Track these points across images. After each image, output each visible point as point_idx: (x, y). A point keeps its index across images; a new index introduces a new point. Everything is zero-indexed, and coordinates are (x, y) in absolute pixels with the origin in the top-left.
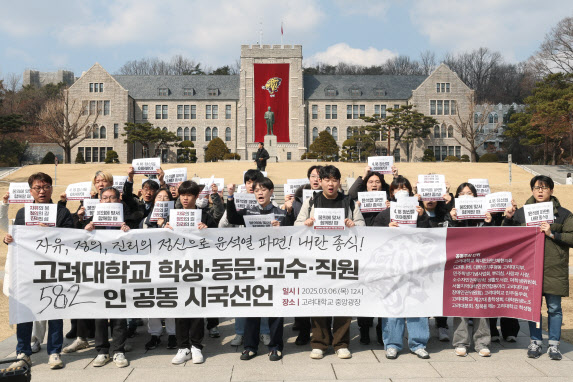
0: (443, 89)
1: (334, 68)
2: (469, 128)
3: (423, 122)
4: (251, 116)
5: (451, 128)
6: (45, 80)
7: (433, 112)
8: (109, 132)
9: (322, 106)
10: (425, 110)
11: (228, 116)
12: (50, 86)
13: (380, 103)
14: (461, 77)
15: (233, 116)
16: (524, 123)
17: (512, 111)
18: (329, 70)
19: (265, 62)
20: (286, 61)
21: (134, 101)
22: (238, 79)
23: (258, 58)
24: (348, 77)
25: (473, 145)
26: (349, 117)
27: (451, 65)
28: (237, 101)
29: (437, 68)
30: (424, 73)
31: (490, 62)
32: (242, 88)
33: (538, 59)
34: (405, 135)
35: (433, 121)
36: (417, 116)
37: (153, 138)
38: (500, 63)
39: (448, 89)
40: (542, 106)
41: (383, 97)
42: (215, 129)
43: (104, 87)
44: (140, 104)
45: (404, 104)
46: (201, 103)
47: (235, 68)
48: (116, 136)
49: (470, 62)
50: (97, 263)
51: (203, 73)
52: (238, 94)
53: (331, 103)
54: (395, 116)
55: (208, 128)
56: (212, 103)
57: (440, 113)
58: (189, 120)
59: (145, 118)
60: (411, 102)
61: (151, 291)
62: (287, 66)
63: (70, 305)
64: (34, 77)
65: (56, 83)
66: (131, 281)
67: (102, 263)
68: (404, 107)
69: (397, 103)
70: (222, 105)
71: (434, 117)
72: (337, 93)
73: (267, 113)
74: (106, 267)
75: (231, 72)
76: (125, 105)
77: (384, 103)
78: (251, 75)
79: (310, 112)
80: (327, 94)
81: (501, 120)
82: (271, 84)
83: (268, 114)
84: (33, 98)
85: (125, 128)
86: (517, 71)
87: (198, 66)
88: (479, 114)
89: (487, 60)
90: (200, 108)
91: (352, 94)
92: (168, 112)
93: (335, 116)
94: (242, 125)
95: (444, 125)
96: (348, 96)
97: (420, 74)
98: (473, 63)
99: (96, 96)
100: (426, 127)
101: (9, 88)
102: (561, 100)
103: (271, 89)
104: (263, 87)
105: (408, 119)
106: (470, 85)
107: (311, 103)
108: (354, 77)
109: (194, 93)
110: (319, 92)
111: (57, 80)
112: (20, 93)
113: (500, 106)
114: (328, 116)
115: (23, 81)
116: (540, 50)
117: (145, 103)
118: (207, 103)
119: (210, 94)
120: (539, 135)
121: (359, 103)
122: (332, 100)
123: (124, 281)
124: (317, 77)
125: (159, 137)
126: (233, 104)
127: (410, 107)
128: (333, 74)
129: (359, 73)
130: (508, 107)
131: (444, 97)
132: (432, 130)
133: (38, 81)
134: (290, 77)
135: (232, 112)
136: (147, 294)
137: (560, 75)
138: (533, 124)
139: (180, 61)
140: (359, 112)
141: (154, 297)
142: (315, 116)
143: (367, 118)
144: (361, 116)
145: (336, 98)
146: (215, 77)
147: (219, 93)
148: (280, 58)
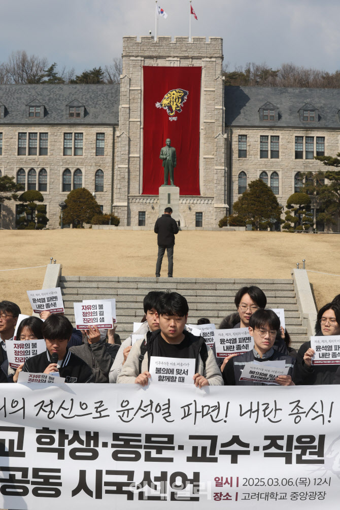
1: (274, 74)
4: (138, 152)
9: (254, 137)
11: (99, 151)
15: (108, 150)
18: (266, 77)
19: (161, 63)
20: (196, 63)
22: (118, 91)
23: (151, 57)
26: (298, 155)
28: (115, 126)
32: (123, 106)
42: (78, 171)
46: (56, 129)
47: (112, 71)
51: (60, 81)
52: (116, 115)
53: (270, 133)
55: (67, 171)
56: (74, 130)
58: (37, 157)
62: (199, 69)
70: (89, 133)
72: (280, 117)
73: (165, 149)
75: (105, 79)
78: (139, 85)
79: (235, 146)
80: (263, 118)
82: (172, 100)
83: (167, 152)
87: (52, 69)
90: (55, 138)
93: (275, 154)
94: (122, 166)
96: (297, 122)
103: (170, 108)
104: (158, 105)
107: (237, 132)
109: (46, 113)
110: (249, 113)
114: (263, 154)
118: (66, 129)
119: (71, 115)
121: (315, 134)
122: (271, 128)
124: (245, 89)
126: (108, 131)
128: (274, 84)
134: (203, 89)
135: (107, 144)
139: (24, 60)
140: (315, 148)
141: (28, 482)
142: (243, 154)
143: (329, 158)
144: (318, 153)
145: (279, 124)
146: (78, 86)
147: (86, 113)
148: (186, 58)
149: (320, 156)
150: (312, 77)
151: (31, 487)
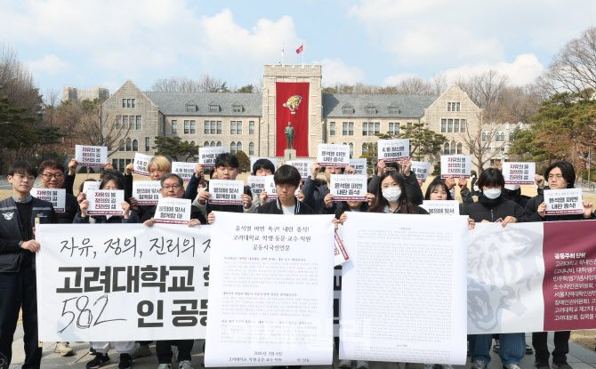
0: (453, 108)
1: (351, 88)
2: (477, 145)
3: (434, 139)
4: (273, 132)
5: (460, 145)
6: (82, 96)
7: (443, 130)
8: (141, 145)
9: (339, 123)
10: (436, 128)
11: (251, 132)
12: (86, 102)
13: (394, 121)
14: (471, 97)
15: (256, 131)
16: (529, 141)
17: (517, 130)
18: (347, 90)
19: (286, 80)
20: (306, 80)
21: (164, 116)
22: (261, 97)
23: (280, 77)
24: (364, 96)
25: (480, 161)
26: (364, 133)
27: (462, 86)
28: (260, 117)
29: (448, 88)
30: (436, 93)
31: (498, 84)
32: (264, 105)
33: (546, 80)
34: (416, 151)
35: (444, 139)
36: (429, 133)
37: (182, 151)
38: (508, 85)
39: (458, 108)
40: (548, 124)
41: (397, 115)
42: (239, 143)
43: (135, 102)
44: (169, 120)
45: (417, 122)
46: (227, 118)
47: (259, 87)
48: (147, 149)
49: (480, 84)
50: (130, 268)
51: (228, 91)
52: (261, 111)
53: (348, 121)
54: (408, 133)
55: (233, 143)
56: (236, 120)
57: (450, 131)
58: (216, 135)
59: (174, 132)
60: (423, 120)
61: (194, 303)
62: (307, 85)
63: (96, 324)
64: (73, 94)
65: (92, 100)
66: (170, 289)
67: (137, 268)
68: (417, 125)
69: (410, 121)
70: (245, 122)
71: (444, 134)
72: (354, 112)
73: (287, 128)
74: (141, 273)
75: (254, 90)
76: (155, 120)
77: (397, 121)
78: (273, 93)
79: (329, 129)
80: (344, 112)
81: (507, 138)
82: (292, 102)
83: (289, 129)
84: (71, 113)
85: (156, 142)
86: (524, 92)
87: (224, 85)
88: (487, 132)
89: (496, 81)
90: (226, 124)
91: (368, 112)
92: (195, 127)
93: (351, 133)
94: (264, 140)
95: (453, 141)
96: (365, 114)
97: (432, 94)
98: (483, 84)
99: (128, 112)
100: (436, 144)
101: (49, 103)
102: (566, 118)
103: (291, 107)
104: (284, 105)
105: (419, 137)
106: (480, 105)
107: (329, 121)
108: (370, 96)
109: (220, 110)
110: (337, 111)
111: (93, 96)
112: (59, 108)
113: (507, 126)
114: (344, 133)
115: (62, 97)
116: (548, 71)
117: (174, 119)
118: (232, 119)
119: (235, 111)
120: (544, 152)
121: (374, 121)
122: (349, 118)
123: (163, 290)
124: (335, 96)
125: (187, 151)
126: (256, 120)
127: (422, 125)
128: (351, 93)
129: (375, 93)
130: (514, 126)
131: (454, 116)
132: (442, 146)
133: (75, 97)
134: (310, 95)
135: (256, 128)
136: (189, 307)
137: (566, 94)
138: (538, 141)
139: (207, 80)
140: (374, 129)
141: (196, 313)
142: (333, 133)
143: (382, 135)
144: (376, 132)
145: (353, 115)
146: (239, 94)
147: (243, 110)
148: (300, 77)
149: (377, 133)
150: (373, 90)
151: (199, 317)
